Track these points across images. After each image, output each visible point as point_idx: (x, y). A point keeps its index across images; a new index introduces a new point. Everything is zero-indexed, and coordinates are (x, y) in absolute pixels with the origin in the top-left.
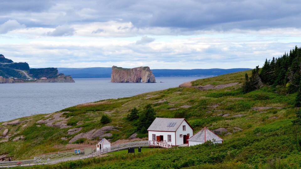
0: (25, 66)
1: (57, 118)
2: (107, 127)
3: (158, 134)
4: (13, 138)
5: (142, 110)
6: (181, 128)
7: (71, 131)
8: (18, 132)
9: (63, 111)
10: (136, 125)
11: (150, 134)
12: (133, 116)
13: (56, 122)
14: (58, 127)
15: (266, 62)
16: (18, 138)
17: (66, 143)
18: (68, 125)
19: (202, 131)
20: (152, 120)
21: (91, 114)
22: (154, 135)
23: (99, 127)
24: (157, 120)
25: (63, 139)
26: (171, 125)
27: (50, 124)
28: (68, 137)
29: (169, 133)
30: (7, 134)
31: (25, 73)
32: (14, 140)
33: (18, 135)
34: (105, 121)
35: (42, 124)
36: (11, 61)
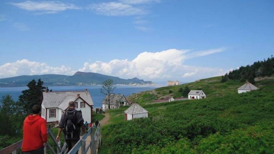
0: (142, 80)
1: (154, 91)
2: (172, 94)
3: (192, 96)
4: (139, 98)
5: (184, 89)
6: (201, 94)
7: (159, 96)
8: (141, 96)
9: (155, 89)
10: (182, 93)
11: (189, 96)
12: (181, 90)
13: (153, 93)
14: (154, 95)
15: (230, 72)
16: (140, 98)
17: (157, 99)
18: (158, 93)
19: (247, 84)
20: (189, 92)
21: (165, 90)
22: (191, 96)
23: (169, 94)
24: (191, 91)
25: (156, 98)
26: (197, 93)
27: (151, 93)
28: (157, 97)
29: (197, 96)
30: (137, 97)
31: (142, 82)
32: (139, 99)
33: (141, 97)
34: (171, 92)
35: (149, 94)
36: (138, 79)
